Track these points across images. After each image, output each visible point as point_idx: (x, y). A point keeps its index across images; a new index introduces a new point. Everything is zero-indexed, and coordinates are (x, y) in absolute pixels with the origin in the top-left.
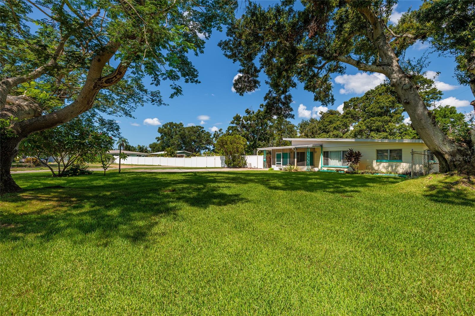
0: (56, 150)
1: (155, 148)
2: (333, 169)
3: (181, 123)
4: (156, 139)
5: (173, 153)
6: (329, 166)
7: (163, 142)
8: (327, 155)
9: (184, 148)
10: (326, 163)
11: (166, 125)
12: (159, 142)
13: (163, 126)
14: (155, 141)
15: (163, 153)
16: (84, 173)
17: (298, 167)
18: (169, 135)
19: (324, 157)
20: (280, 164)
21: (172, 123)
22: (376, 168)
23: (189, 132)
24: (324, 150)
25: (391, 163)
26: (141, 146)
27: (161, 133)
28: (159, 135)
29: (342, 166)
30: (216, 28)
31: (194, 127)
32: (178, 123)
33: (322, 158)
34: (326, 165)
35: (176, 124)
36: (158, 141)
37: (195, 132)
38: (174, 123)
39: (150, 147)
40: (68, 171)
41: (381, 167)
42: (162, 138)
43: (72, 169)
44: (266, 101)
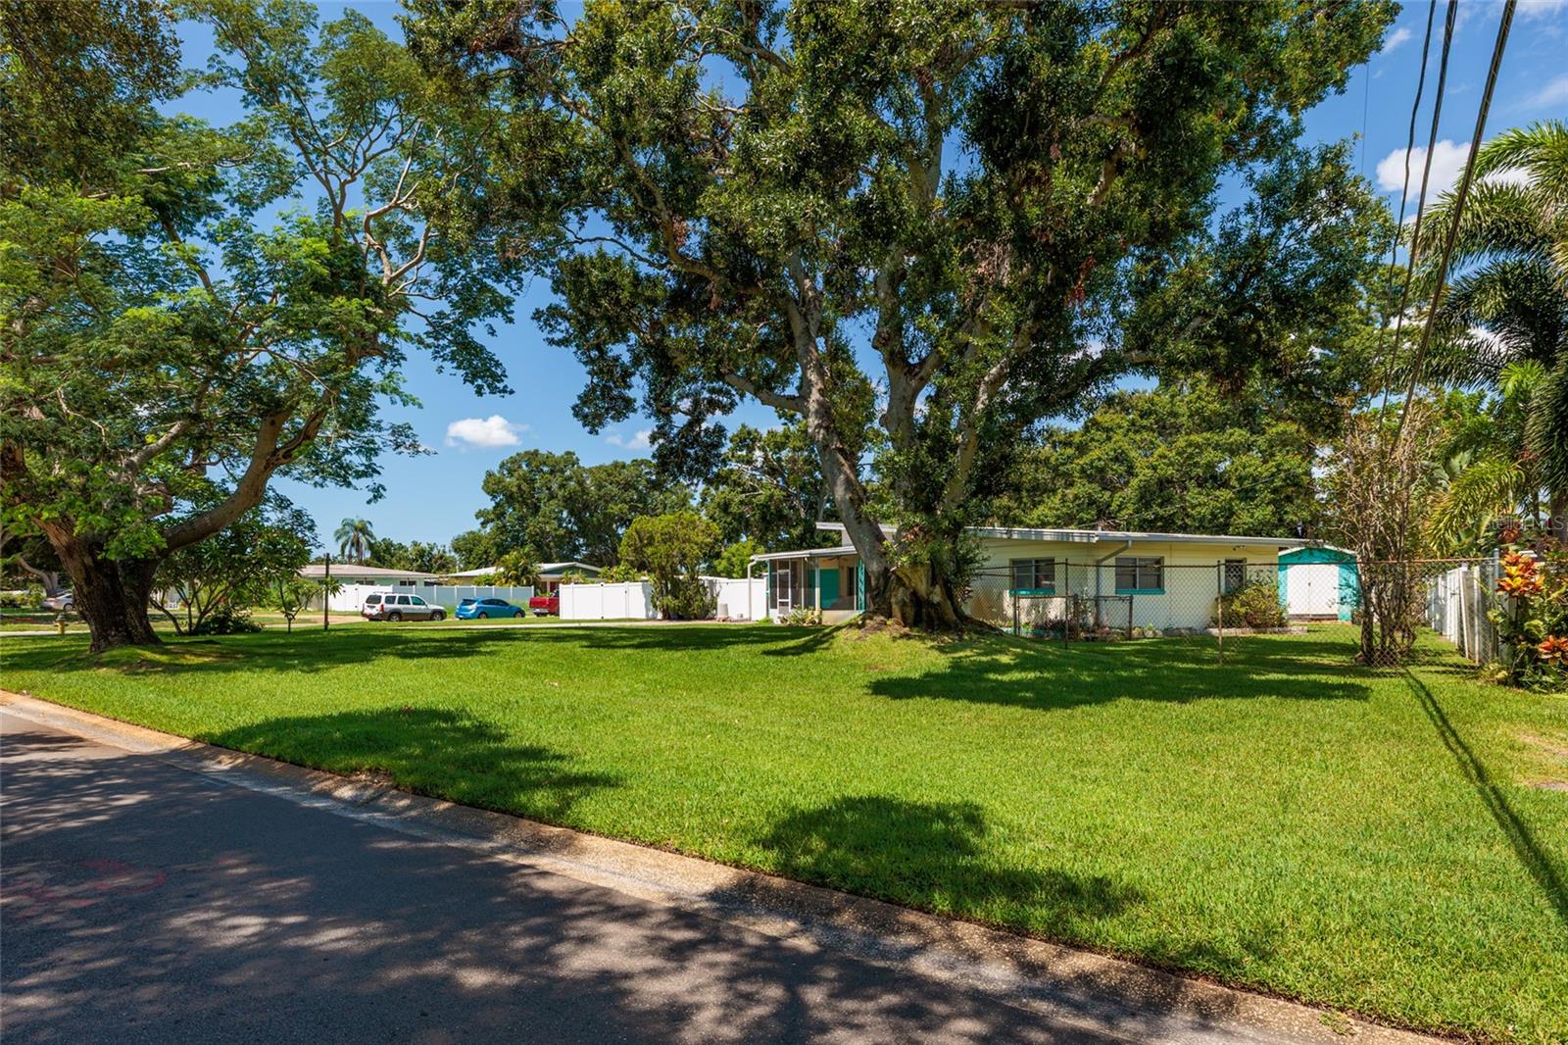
0: (179, 573)
1: (471, 551)
3: (568, 453)
4: (477, 517)
5: (525, 571)
7: (503, 530)
9: (584, 551)
11: (513, 461)
12: (488, 530)
13: (502, 466)
14: (475, 525)
15: (491, 571)
16: (241, 627)
17: (825, 613)
18: (524, 502)
21: (536, 451)
23: (600, 487)
26: (424, 545)
27: (493, 494)
28: (489, 504)
30: (532, 272)
31: (624, 466)
32: (559, 453)
35: (550, 455)
36: (484, 524)
37: (628, 486)
38: (543, 451)
39: (456, 550)
40: (207, 624)
42: (499, 513)
43: (215, 619)
44: (656, 446)
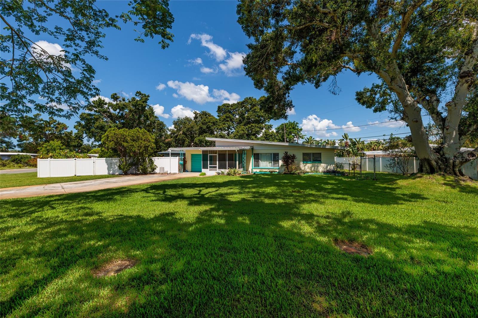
2: (266, 170)
6: (260, 167)
8: (257, 157)
10: (257, 165)
19: (254, 159)
20: (216, 167)
22: (303, 168)
24: (255, 152)
25: (314, 164)
29: (272, 168)
33: (252, 160)
34: (256, 166)
41: (306, 167)
